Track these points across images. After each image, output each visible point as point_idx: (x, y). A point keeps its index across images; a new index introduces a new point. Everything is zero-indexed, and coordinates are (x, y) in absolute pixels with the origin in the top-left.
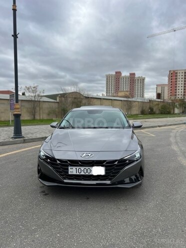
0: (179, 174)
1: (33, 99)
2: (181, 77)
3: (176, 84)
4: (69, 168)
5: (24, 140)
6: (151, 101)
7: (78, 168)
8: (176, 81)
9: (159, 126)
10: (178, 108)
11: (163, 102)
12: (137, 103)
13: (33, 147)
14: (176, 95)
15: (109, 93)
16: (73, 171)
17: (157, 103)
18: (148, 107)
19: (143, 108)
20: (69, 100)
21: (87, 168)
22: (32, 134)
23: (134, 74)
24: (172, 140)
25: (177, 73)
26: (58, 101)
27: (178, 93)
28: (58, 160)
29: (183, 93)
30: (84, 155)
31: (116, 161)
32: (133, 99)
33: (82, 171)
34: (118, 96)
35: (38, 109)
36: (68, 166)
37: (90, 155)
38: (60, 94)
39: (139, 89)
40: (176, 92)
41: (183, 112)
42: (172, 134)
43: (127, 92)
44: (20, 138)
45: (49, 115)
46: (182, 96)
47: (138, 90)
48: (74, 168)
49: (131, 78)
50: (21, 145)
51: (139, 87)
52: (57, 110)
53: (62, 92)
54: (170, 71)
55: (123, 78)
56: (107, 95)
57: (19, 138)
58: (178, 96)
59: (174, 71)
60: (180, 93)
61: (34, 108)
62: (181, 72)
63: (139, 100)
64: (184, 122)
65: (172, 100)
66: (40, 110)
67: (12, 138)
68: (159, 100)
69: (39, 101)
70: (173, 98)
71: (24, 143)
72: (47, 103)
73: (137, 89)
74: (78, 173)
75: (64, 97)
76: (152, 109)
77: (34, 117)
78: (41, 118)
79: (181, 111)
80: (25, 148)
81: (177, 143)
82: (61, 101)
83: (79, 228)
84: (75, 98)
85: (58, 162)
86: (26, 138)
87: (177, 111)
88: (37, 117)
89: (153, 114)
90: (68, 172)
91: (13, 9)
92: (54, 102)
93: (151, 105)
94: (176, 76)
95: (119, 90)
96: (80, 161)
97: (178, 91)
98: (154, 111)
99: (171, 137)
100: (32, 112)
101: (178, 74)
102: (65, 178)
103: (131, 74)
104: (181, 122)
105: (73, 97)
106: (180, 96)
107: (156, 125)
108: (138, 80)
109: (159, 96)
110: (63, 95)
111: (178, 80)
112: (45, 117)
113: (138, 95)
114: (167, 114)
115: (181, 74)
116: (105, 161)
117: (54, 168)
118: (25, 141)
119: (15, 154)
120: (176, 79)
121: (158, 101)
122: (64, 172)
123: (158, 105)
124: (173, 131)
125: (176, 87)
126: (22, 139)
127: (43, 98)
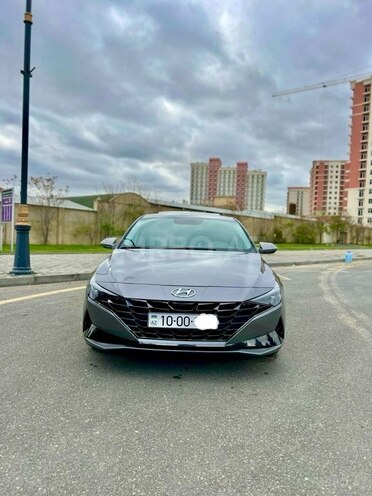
0: (343, 341)
1: (45, 203)
2: (334, 174)
3: (325, 188)
4: (150, 315)
5: (36, 278)
6: (277, 217)
7: (166, 316)
8: (326, 183)
9: (296, 264)
10: (329, 233)
11: (301, 220)
12: (250, 220)
13: (55, 292)
14: (324, 209)
15: (196, 199)
16: (156, 321)
17: (289, 221)
18: (272, 229)
19: (261, 229)
20: (119, 208)
21: (183, 316)
22: (49, 268)
23: (245, 165)
24: (324, 287)
25: (326, 167)
26: (95, 209)
27: (328, 206)
28: (129, 300)
29: (337, 206)
30: (178, 292)
31: (238, 303)
32: (244, 213)
33: (174, 321)
34: (213, 206)
35: (54, 223)
36: (147, 311)
37: (188, 292)
38: (101, 196)
39: (255, 194)
40: (324, 203)
41: (338, 242)
42: (321, 278)
43: (232, 197)
44: (26, 274)
45: (75, 236)
46: (337, 211)
47: (252, 195)
48: (159, 315)
49: (239, 171)
50: (29, 287)
51: (255, 189)
52: (93, 227)
53: (104, 193)
54: (314, 162)
55: (225, 172)
56: (192, 203)
57: (23, 274)
58: (328, 211)
59: (322, 163)
60: (333, 205)
61: (47, 222)
62: (335, 165)
63: (256, 214)
64: (342, 258)
65: (318, 218)
66: (58, 227)
67: (11, 273)
68: (293, 217)
69: (58, 208)
70: (319, 213)
71: (34, 284)
72: (72, 213)
73: (250, 194)
74: (166, 326)
75: (108, 202)
76: (279, 234)
77: (46, 240)
78: (60, 243)
79: (335, 240)
80: (39, 292)
81: (332, 292)
82: (101, 210)
83: (173, 422)
84: (130, 205)
85: (129, 304)
86: (39, 275)
87: (326, 238)
88: (52, 240)
89: (280, 243)
90: (146, 324)
91: (25, 22)
92: (88, 211)
93: (279, 225)
94: (326, 172)
95: (215, 193)
96: (171, 302)
97: (328, 201)
98: (284, 236)
99: (320, 281)
100: (43, 230)
101: (330, 169)
102: (140, 336)
103: (239, 165)
104: (337, 258)
105: (127, 202)
106: (332, 211)
107: (290, 261)
108: (253, 177)
109: (292, 209)
110: (106, 199)
111: (329, 179)
112: (68, 240)
113: (252, 205)
114: (306, 243)
115: (335, 169)
116: (217, 304)
117: (120, 315)
118: (37, 281)
119: (22, 302)
120: (326, 177)
121: (292, 219)
122: (139, 322)
123: (291, 225)
124: (323, 272)
125: (325, 193)
126: (30, 276)
127: (66, 201)
